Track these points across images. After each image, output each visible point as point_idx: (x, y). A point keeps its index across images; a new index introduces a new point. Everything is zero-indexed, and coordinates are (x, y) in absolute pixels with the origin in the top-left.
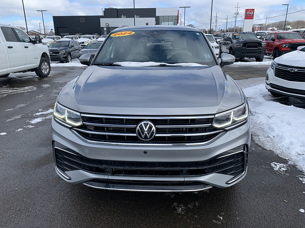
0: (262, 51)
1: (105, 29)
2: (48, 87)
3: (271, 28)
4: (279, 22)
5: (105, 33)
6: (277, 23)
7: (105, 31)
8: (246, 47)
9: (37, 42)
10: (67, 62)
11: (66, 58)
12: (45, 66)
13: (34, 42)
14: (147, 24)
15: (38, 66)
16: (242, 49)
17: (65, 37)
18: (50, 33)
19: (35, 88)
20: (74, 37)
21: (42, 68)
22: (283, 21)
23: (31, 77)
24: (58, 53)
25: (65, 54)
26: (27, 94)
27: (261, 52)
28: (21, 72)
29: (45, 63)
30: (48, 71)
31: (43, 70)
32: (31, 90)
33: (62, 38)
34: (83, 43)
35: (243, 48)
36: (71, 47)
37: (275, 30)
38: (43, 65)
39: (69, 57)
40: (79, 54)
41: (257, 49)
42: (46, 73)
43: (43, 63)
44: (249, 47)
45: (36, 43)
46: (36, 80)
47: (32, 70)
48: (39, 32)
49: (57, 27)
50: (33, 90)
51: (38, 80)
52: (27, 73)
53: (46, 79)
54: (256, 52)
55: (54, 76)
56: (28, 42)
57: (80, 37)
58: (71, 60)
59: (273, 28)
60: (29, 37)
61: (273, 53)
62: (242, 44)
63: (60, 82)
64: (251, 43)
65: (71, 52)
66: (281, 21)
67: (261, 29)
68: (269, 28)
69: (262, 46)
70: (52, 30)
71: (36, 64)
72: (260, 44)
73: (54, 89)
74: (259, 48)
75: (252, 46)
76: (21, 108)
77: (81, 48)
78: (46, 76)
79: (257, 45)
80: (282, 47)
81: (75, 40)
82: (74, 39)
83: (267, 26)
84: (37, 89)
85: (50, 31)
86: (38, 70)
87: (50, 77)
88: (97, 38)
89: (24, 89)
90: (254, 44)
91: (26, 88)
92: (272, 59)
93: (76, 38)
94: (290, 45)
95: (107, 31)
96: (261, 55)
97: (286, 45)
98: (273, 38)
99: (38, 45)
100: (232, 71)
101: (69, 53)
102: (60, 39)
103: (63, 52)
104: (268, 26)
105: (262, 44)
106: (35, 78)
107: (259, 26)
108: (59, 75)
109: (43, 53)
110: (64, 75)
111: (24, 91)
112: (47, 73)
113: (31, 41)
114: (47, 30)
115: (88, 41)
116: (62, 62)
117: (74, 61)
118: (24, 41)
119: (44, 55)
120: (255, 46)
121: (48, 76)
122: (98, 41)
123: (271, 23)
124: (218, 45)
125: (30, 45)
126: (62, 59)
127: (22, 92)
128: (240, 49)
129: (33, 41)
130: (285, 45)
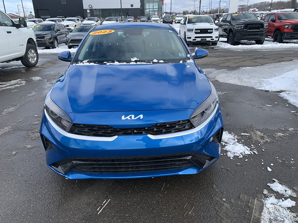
0: (264, 32)
1: (88, 11)
2: (39, 80)
3: (253, 9)
4: (260, 3)
5: (89, 15)
6: (258, 4)
7: (88, 13)
8: (247, 29)
9: (22, 25)
10: (54, 47)
11: (52, 43)
12: (32, 54)
13: (18, 26)
14: (132, 6)
15: (23, 55)
16: (243, 32)
17: (47, 19)
18: (29, 16)
19: (24, 83)
20: (58, 19)
21: (29, 57)
22: (263, 2)
23: (16, 67)
24: (44, 37)
25: (51, 39)
26: (15, 92)
27: (263, 34)
28: (5, 62)
29: (32, 51)
30: (35, 60)
31: (30, 59)
32: (19, 85)
33: (44, 21)
34: (68, 26)
35: (244, 30)
36: (57, 31)
37: (256, 11)
38: (30, 53)
39: (56, 43)
40: (67, 38)
41: (259, 30)
42: (33, 62)
43: (30, 51)
44: (250, 28)
45: (20, 28)
46: (23, 71)
47: (17, 59)
48: (17, 15)
49: (37, 10)
50: (22, 85)
51: (25, 70)
52: (12, 63)
53: (34, 69)
54: (257, 35)
55: (42, 65)
56: (11, 26)
57: (63, 20)
58: (58, 45)
59: (254, 9)
60: (11, 20)
61: (273, 35)
62: (243, 26)
63: (52, 73)
64: (253, 24)
65: (58, 36)
66: (262, 2)
67: (242, 10)
68: (250, 9)
69: (265, 27)
70: (31, 12)
71: (22, 52)
72: (262, 25)
73: (47, 83)
74: (261, 29)
75: (254, 27)
76: (10, 113)
77: (67, 32)
78: (34, 66)
79: (259, 26)
80: (284, 28)
81: (59, 23)
82: (57, 22)
83: (248, 7)
84: (26, 83)
85: (29, 13)
86: (24, 59)
87: (39, 67)
88: (82, 21)
89: (10, 84)
90: (256, 26)
91: (13, 82)
92: (273, 41)
93: (60, 21)
94: (294, 26)
95: (91, 14)
96: (263, 37)
97: (289, 26)
98: (273, 19)
99: (23, 29)
100: (240, 56)
101: (55, 38)
102: (42, 22)
103: (49, 36)
104: (250, 7)
105: (265, 25)
106: (21, 68)
107: (241, 7)
108: (49, 64)
109: (29, 39)
110: (55, 63)
111: (11, 87)
112: (35, 62)
113: (14, 25)
114: (26, 13)
115: (73, 24)
116: (48, 48)
117: (61, 47)
118: (6, 25)
119: (30, 41)
120: (257, 27)
121: (36, 65)
122: (84, 24)
123: (252, 4)
124: (217, 27)
125: (13, 29)
126: (48, 44)
127: (8, 87)
128: (241, 31)
129: (16, 24)
130: (287, 26)
